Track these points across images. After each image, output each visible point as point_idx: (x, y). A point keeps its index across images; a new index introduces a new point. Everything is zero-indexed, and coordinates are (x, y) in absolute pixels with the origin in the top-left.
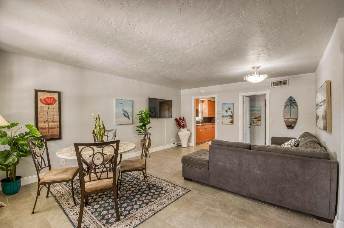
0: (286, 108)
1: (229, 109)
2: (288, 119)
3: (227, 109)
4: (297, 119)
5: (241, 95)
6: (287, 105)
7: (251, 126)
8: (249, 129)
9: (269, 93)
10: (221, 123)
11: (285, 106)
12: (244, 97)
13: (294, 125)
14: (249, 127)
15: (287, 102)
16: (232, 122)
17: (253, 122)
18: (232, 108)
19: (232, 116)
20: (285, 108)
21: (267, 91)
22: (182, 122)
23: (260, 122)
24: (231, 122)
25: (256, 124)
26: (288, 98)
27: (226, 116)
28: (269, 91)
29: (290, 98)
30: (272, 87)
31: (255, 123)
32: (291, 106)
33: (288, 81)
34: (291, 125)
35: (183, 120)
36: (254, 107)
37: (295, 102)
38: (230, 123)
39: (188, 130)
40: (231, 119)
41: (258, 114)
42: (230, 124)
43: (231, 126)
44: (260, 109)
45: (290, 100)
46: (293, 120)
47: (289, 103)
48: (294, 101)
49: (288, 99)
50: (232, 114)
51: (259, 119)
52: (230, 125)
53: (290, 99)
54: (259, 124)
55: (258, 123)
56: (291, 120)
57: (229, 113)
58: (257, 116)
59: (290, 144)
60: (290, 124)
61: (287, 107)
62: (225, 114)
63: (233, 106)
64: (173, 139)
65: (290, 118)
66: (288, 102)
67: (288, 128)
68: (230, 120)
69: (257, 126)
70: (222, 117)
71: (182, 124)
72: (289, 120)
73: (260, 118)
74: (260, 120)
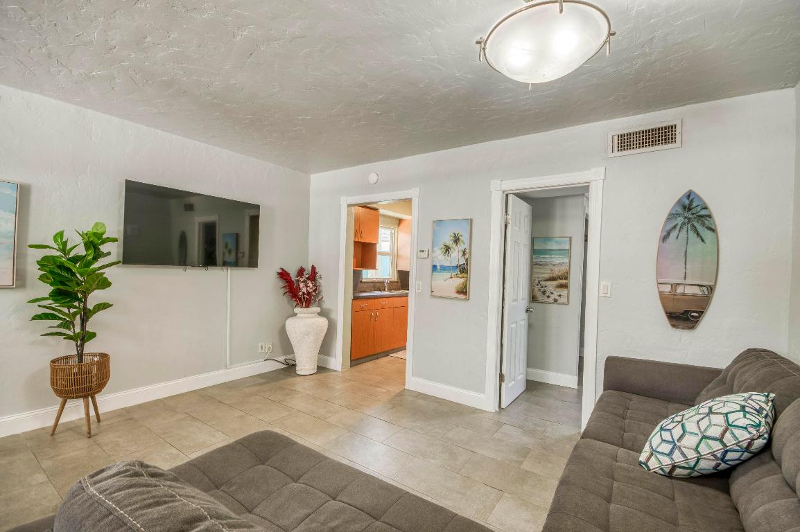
0: (668, 240)
1: (457, 240)
2: (674, 286)
3: (450, 243)
4: (711, 289)
5: (498, 187)
6: (675, 227)
7: (535, 305)
8: (524, 316)
9: (603, 177)
10: (429, 292)
11: (665, 233)
12: (511, 197)
13: (701, 313)
14: (527, 311)
15: (672, 216)
16: (463, 291)
17: (544, 293)
18: (465, 238)
19: (463, 269)
20: (665, 238)
21: (593, 170)
22: (302, 285)
23: (564, 292)
24: (459, 292)
25: (551, 300)
26: (677, 199)
27: (444, 268)
28: (602, 170)
29: (689, 196)
30: (616, 154)
31: (548, 297)
32: (691, 233)
33: (678, 129)
34: (686, 312)
35: (313, 276)
36: (548, 239)
37: (710, 216)
38: (458, 296)
39: (323, 313)
40: (461, 281)
41: (561, 264)
42: (456, 298)
43: (460, 305)
44: (568, 247)
45: (687, 208)
46: (697, 291)
47: (680, 220)
48: (703, 212)
49: (679, 202)
50: (462, 261)
51: (564, 281)
52: (457, 302)
53: (687, 202)
54: (561, 300)
55: (560, 296)
56: (690, 290)
57: (456, 257)
58: (557, 271)
59: (715, 432)
60: (682, 308)
61: (674, 234)
62: (441, 259)
63: (469, 227)
64: (268, 343)
65: (682, 281)
66: (680, 215)
67: (674, 326)
68: (459, 282)
69: (554, 306)
70: (430, 268)
71: (304, 290)
72: (680, 290)
73: (566, 278)
74: (564, 286)
